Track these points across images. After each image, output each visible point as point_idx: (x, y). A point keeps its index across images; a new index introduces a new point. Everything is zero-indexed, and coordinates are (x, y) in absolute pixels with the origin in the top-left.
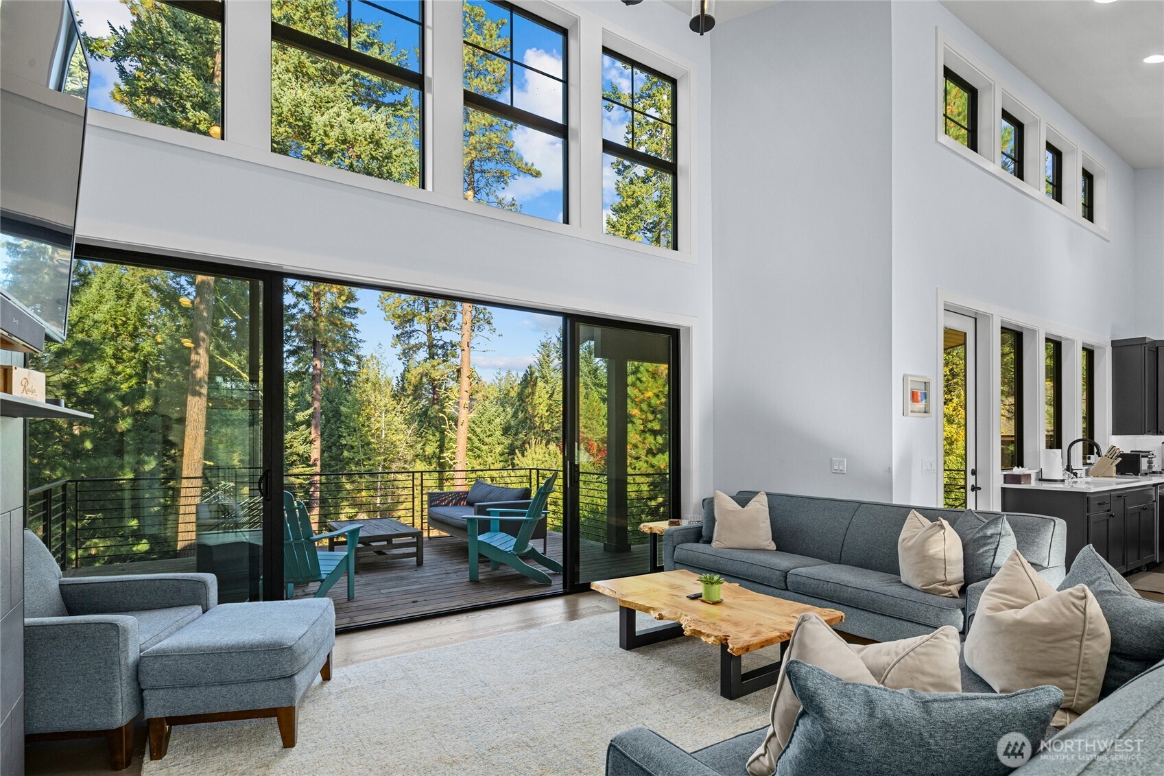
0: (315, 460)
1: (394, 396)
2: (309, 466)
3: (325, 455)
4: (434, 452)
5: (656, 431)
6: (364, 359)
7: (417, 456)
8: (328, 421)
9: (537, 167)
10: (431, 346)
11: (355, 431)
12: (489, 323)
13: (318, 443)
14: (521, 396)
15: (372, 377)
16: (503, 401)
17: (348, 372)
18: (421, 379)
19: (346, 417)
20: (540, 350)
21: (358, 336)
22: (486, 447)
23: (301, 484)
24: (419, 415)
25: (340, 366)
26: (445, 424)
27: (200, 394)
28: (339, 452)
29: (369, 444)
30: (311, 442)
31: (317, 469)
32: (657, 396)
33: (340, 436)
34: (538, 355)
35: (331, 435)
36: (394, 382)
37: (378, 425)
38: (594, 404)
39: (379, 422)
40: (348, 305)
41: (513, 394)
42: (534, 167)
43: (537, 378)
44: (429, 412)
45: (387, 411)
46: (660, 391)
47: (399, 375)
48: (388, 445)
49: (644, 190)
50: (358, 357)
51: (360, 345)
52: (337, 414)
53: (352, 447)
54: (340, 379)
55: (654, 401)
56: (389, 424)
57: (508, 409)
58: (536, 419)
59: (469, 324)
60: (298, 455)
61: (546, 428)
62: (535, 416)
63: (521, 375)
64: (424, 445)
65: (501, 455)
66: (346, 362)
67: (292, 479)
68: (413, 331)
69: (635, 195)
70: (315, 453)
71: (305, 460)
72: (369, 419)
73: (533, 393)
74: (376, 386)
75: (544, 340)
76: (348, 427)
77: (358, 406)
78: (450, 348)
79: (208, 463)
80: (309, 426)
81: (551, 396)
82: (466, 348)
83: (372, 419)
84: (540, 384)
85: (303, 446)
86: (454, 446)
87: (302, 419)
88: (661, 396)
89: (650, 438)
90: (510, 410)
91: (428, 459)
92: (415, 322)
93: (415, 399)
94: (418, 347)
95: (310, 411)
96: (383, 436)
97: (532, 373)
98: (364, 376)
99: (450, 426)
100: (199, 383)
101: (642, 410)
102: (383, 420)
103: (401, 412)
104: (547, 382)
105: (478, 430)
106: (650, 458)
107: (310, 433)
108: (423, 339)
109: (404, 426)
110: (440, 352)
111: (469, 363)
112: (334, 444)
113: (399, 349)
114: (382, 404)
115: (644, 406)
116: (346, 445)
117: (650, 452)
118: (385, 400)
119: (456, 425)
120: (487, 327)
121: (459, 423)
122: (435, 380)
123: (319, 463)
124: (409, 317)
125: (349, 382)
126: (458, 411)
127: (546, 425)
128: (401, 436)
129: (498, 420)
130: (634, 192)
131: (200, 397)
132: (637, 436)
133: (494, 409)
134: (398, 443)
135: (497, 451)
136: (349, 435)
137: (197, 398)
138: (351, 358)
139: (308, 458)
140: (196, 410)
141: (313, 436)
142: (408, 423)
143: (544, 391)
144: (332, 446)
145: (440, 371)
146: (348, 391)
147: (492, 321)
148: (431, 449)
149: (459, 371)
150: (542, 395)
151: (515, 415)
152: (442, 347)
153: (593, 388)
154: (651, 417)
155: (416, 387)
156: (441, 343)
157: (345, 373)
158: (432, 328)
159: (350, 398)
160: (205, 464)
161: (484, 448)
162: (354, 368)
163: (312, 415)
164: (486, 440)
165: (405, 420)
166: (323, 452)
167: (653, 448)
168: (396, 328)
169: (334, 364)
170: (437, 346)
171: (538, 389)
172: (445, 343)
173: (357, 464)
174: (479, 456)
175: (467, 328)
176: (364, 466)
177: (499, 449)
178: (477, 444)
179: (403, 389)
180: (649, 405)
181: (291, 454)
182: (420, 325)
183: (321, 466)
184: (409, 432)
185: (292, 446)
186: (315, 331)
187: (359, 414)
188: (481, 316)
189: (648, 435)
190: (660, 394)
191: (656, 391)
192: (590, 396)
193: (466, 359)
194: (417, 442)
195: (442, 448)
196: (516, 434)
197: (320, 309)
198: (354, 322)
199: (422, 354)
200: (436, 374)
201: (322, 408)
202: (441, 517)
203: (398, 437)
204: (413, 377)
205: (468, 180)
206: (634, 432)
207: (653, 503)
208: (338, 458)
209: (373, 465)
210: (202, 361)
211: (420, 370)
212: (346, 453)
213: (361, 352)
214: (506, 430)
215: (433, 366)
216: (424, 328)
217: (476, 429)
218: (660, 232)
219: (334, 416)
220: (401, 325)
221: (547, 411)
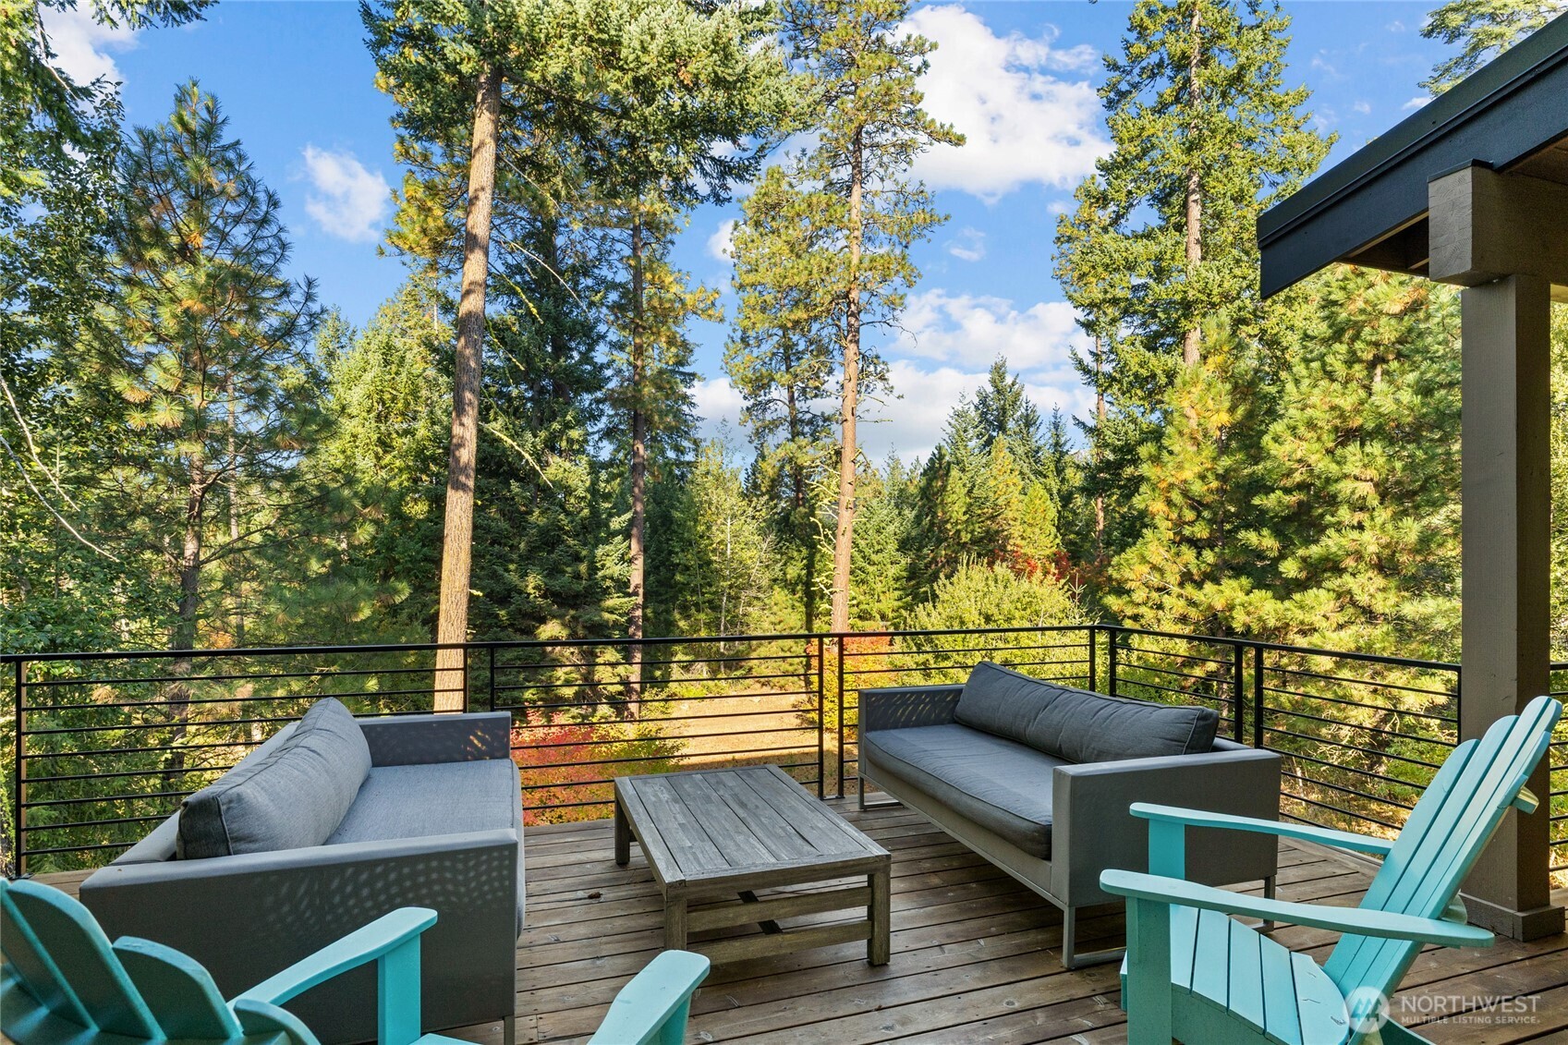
0: (636, 587)
1: (744, 495)
2: (629, 595)
3: (652, 578)
4: (799, 575)
5: (1200, 540)
6: (703, 444)
7: (775, 580)
8: (654, 530)
9: (958, 130)
10: (794, 422)
11: (691, 545)
12: (882, 378)
13: (640, 563)
14: (926, 493)
15: (713, 468)
16: (901, 499)
17: (682, 463)
18: (782, 467)
19: (679, 526)
20: (953, 422)
21: (695, 412)
22: (875, 568)
23: (615, 622)
24: (778, 523)
25: (671, 454)
26: (819, 534)
27: (464, 487)
28: (669, 575)
29: (710, 563)
30: (631, 561)
31: (640, 600)
32: (1202, 477)
33: (671, 552)
34: (949, 430)
35: (659, 551)
36: (742, 476)
37: (722, 536)
38: (1037, 502)
39: (723, 532)
40: (681, 369)
41: (912, 490)
42: (954, 130)
43: (949, 463)
44: (792, 518)
45: (734, 516)
46: (1207, 470)
47: (749, 467)
48: (735, 565)
49: (1159, 125)
50: (695, 442)
51: (698, 424)
52: (667, 520)
53: (687, 568)
54: (671, 472)
55: (1198, 488)
56: (736, 536)
57: (906, 512)
58: (949, 526)
59: (854, 381)
60: (612, 578)
61: (964, 540)
62: (947, 522)
63: (924, 461)
64: (785, 564)
65: (897, 579)
66: (679, 450)
67: (606, 616)
68: (770, 401)
69: (1145, 134)
70: (636, 576)
71: (622, 586)
72: (709, 528)
73: (944, 488)
74: (720, 481)
75: (959, 407)
76: (682, 540)
77: (694, 511)
78: (821, 423)
79: (475, 593)
80: (628, 536)
81: (970, 491)
82: (849, 417)
83: (714, 528)
84: (955, 473)
85: (619, 567)
86: (832, 566)
87: (618, 527)
88: (1210, 476)
89: (1189, 554)
90: (910, 514)
91: (790, 586)
92: (773, 389)
93: (771, 499)
94: (775, 424)
95: (628, 516)
96: (729, 552)
97: (941, 457)
98: (702, 469)
99: (826, 536)
100: (464, 470)
101: (1169, 502)
102: (728, 528)
103: (753, 518)
104: (963, 470)
105: (862, 543)
106: (1190, 590)
107: (629, 547)
108: (784, 411)
109: (756, 537)
110: (807, 429)
111: (854, 440)
112: (663, 563)
113: (750, 427)
114: (727, 505)
115: (1176, 496)
116: (678, 565)
117: (1186, 578)
118: (732, 501)
119: (834, 534)
120: (880, 385)
121: (839, 532)
122: (802, 468)
123: (641, 591)
124: (766, 381)
125: (683, 476)
126: (838, 514)
127: (963, 534)
128: (753, 552)
129: (891, 528)
130: (1143, 129)
131: (464, 491)
132: (1162, 551)
133: (885, 512)
134: (749, 562)
135: (890, 574)
136: (683, 551)
137: (461, 493)
138: (686, 444)
139: (627, 584)
140: (458, 510)
141: (633, 553)
142: (763, 532)
143: (960, 484)
144: (659, 567)
145: (809, 455)
146: (681, 488)
147: (887, 376)
148: (794, 571)
149: (838, 453)
150: (957, 490)
151: (918, 520)
152: (810, 422)
153: (1033, 478)
154: (1189, 515)
155: (773, 481)
156: (808, 416)
157: (679, 464)
158: (796, 395)
159: (684, 499)
160: (471, 595)
161: (871, 569)
162: (689, 457)
163: (631, 522)
164: (874, 557)
165: (760, 529)
166: (646, 575)
167: (1195, 571)
168: (745, 398)
169: (663, 452)
170: (802, 421)
171: (951, 480)
172: (815, 416)
173: (694, 592)
174: (863, 582)
175: (851, 386)
176: (703, 594)
177: (893, 571)
178: (861, 563)
179: (756, 486)
180: (1185, 494)
181: (604, 578)
182: (778, 393)
183: (644, 594)
184: (765, 546)
185: (603, 566)
186: (637, 399)
187: (696, 521)
188: (872, 368)
189: (1184, 548)
190: (1209, 474)
191: (1197, 469)
192: (1030, 491)
193: (849, 434)
194: (776, 562)
195: (810, 567)
196: (919, 549)
197: (643, 367)
198: (689, 392)
199: (783, 433)
200: (804, 460)
201: (646, 512)
202: (907, 770)
203: (749, 554)
204: (769, 468)
205: (852, 160)
206: (1156, 543)
207: (1198, 672)
208: (667, 583)
209: (714, 593)
210: (467, 435)
211: (781, 453)
212: (678, 577)
213: (699, 435)
214: (904, 545)
215: (799, 447)
216: (785, 394)
217: (859, 541)
218: (1186, 197)
219: (663, 524)
220: (754, 394)
221: (965, 513)
